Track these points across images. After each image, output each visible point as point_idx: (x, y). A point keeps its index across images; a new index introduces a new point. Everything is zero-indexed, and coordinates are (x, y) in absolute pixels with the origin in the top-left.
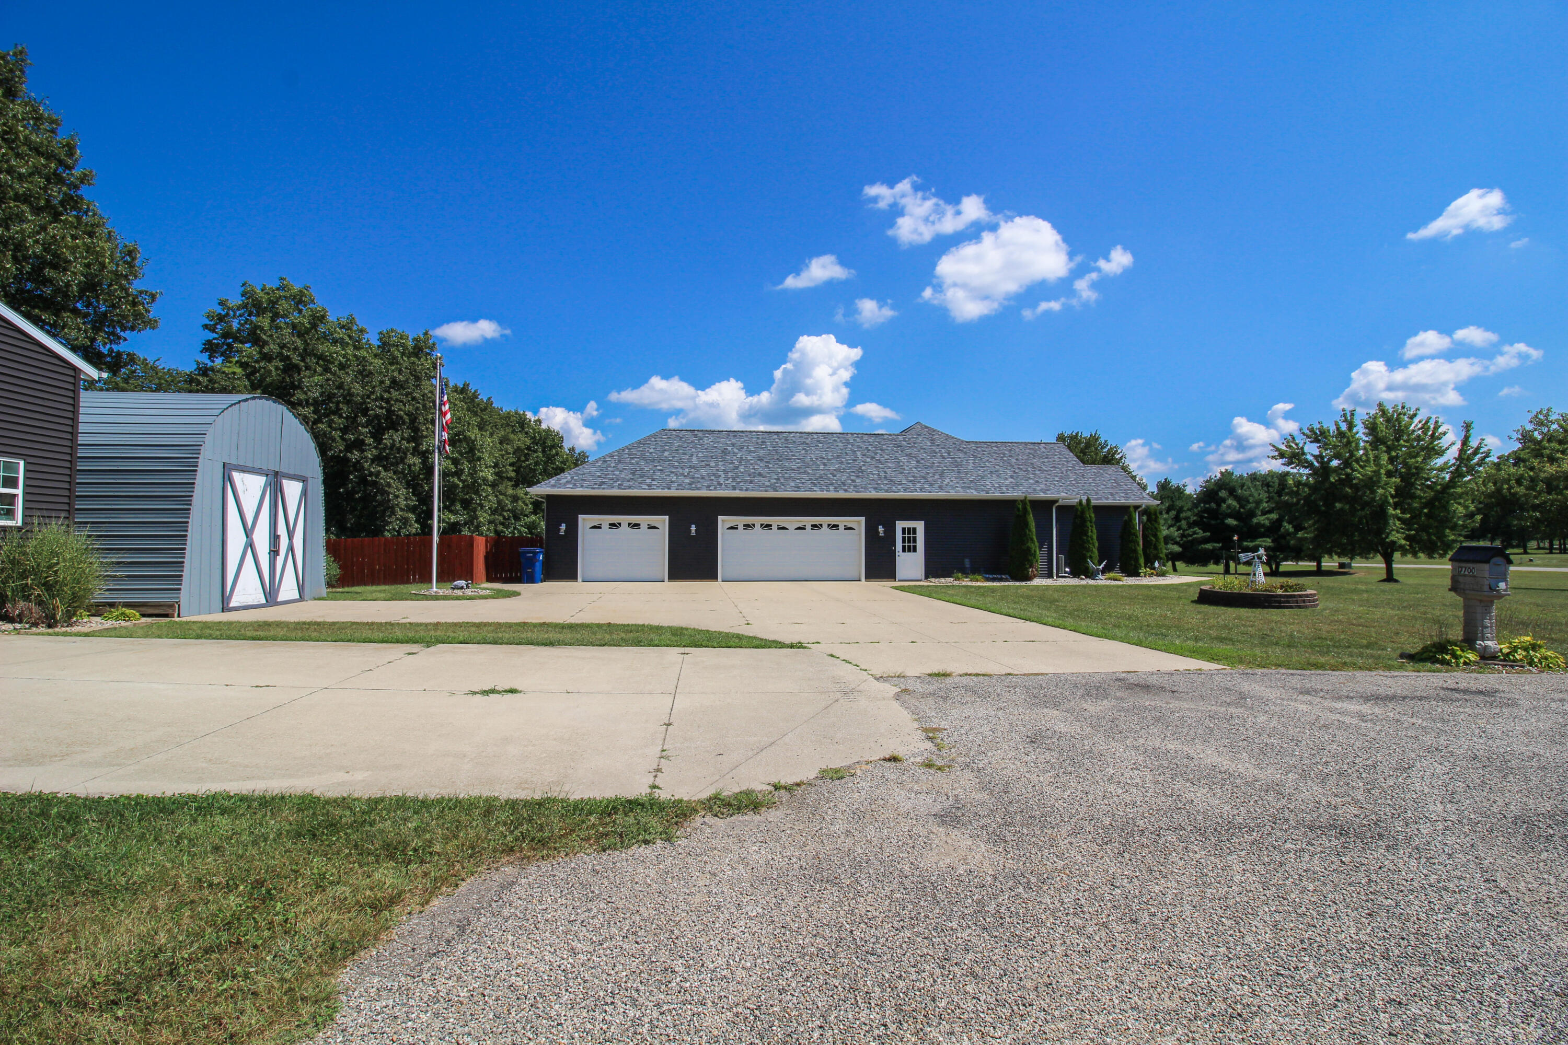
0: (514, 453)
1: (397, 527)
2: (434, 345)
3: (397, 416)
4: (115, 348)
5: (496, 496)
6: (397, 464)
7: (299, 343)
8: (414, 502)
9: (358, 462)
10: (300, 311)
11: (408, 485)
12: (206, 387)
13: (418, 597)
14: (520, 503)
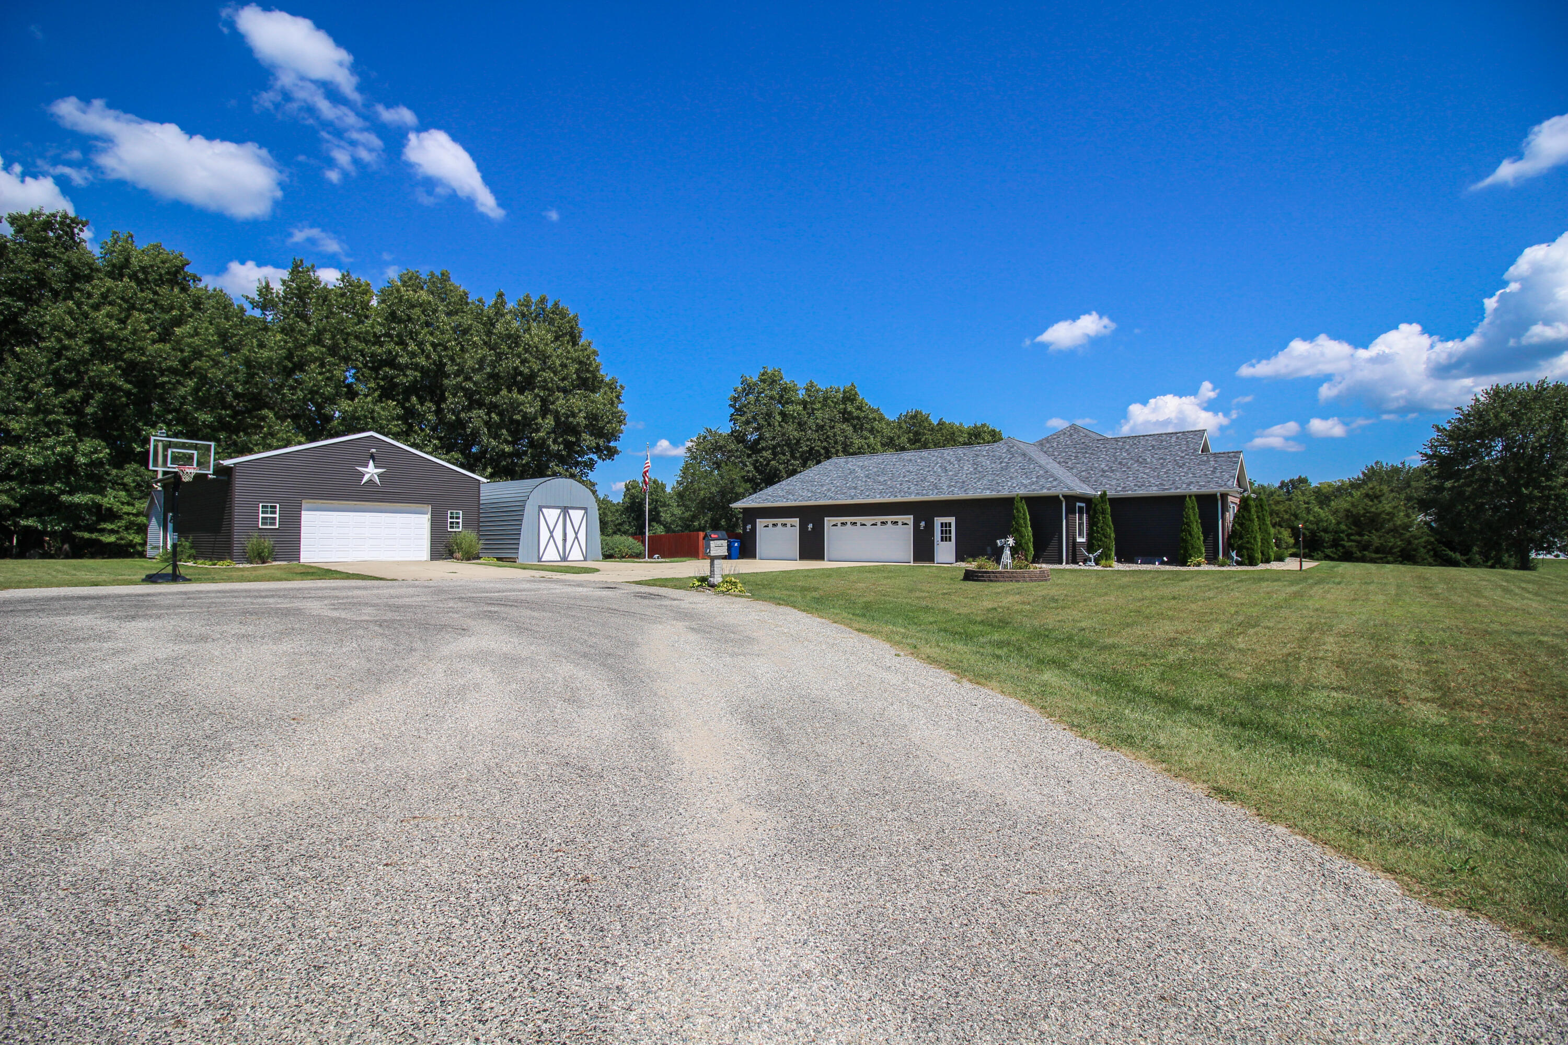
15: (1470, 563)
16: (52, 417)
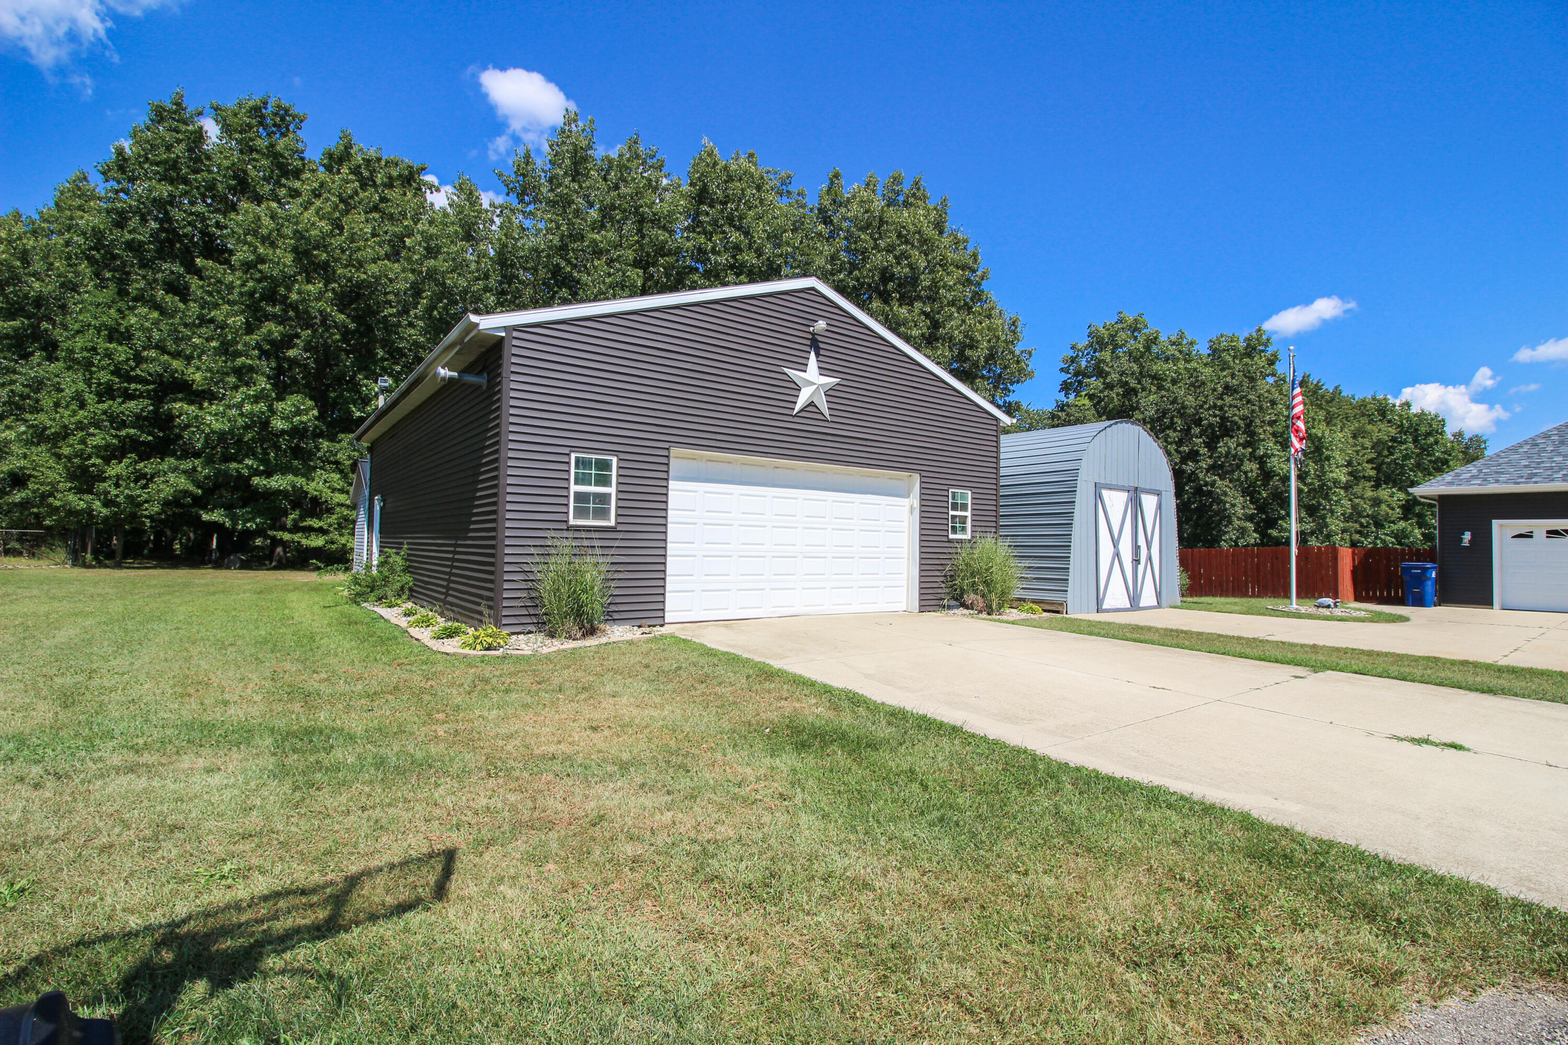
0: (1373, 448)
1: (1234, 537)
2: (1268, 340)
3: (1232, 422)
4: (1007, 399)
5: (1350, 500)
6: (1233, 471)
7: (1135, 367)
8: (1251, 510)
9: (1193, 473)
10: (1136, 338)
11: (1245, 492)
12: (1064, 420)
13: (1277, 613)
14: (1383, 507)
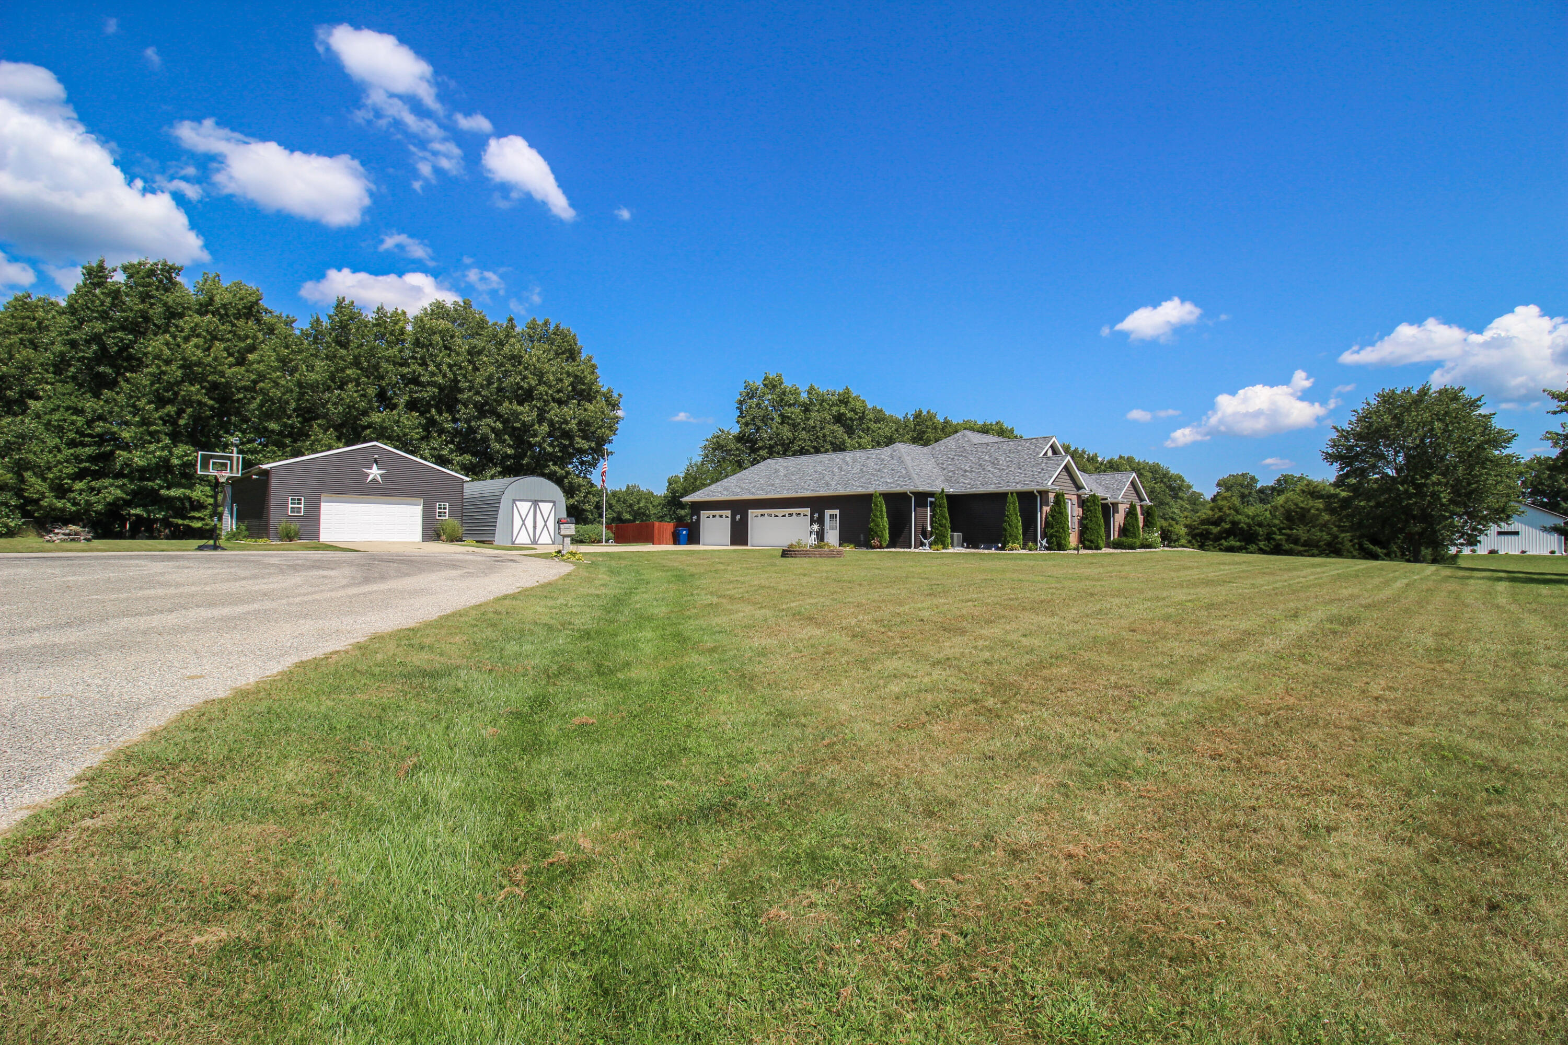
15: (1389, 556)
16: (153, 428)
